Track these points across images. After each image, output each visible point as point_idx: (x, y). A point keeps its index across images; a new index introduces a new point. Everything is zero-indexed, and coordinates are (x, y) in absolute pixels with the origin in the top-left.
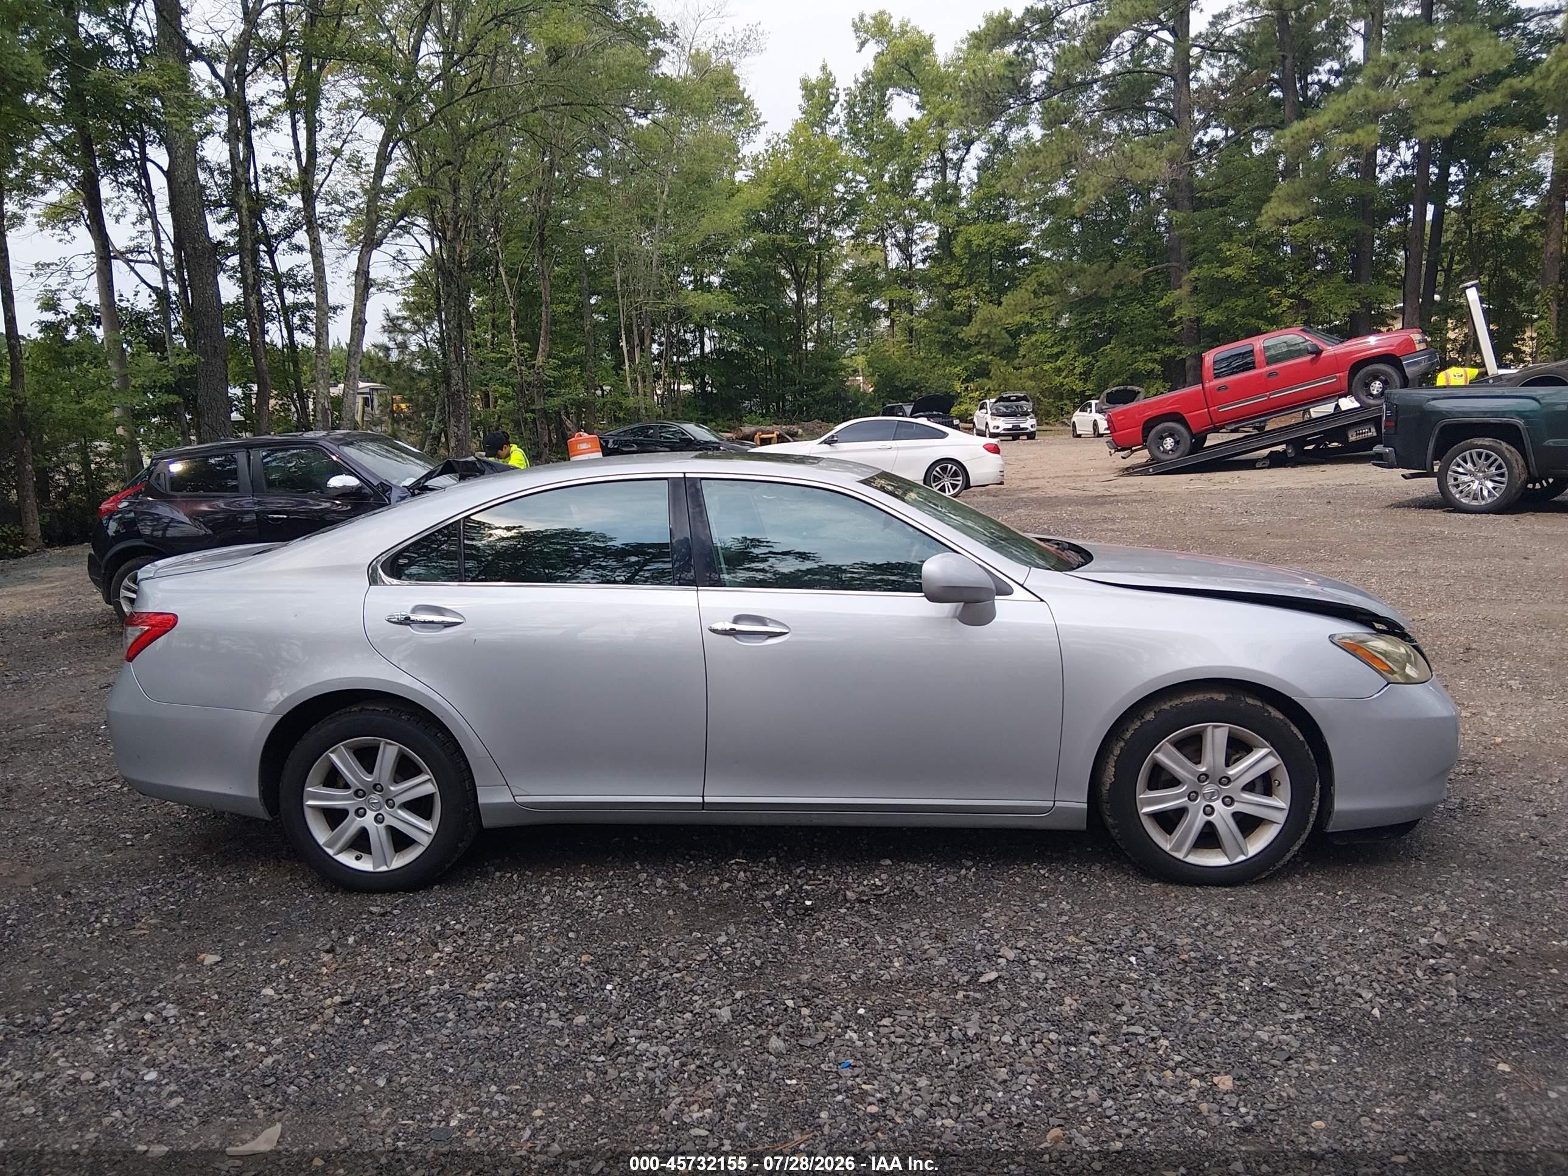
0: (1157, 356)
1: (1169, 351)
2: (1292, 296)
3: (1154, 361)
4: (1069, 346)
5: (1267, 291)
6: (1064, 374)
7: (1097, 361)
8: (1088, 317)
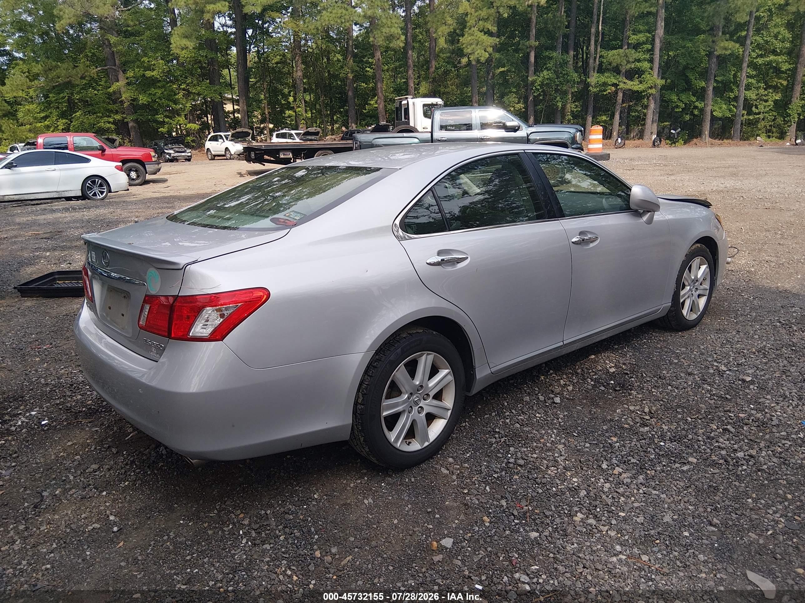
0: (111, 120)
1: (118, 117)
2: (184, 89)
3: (109, 123)
4: (51, 113)
5: (171, 86)
6: (52, 129)
7: (72, 122)
8: (62, 95)
